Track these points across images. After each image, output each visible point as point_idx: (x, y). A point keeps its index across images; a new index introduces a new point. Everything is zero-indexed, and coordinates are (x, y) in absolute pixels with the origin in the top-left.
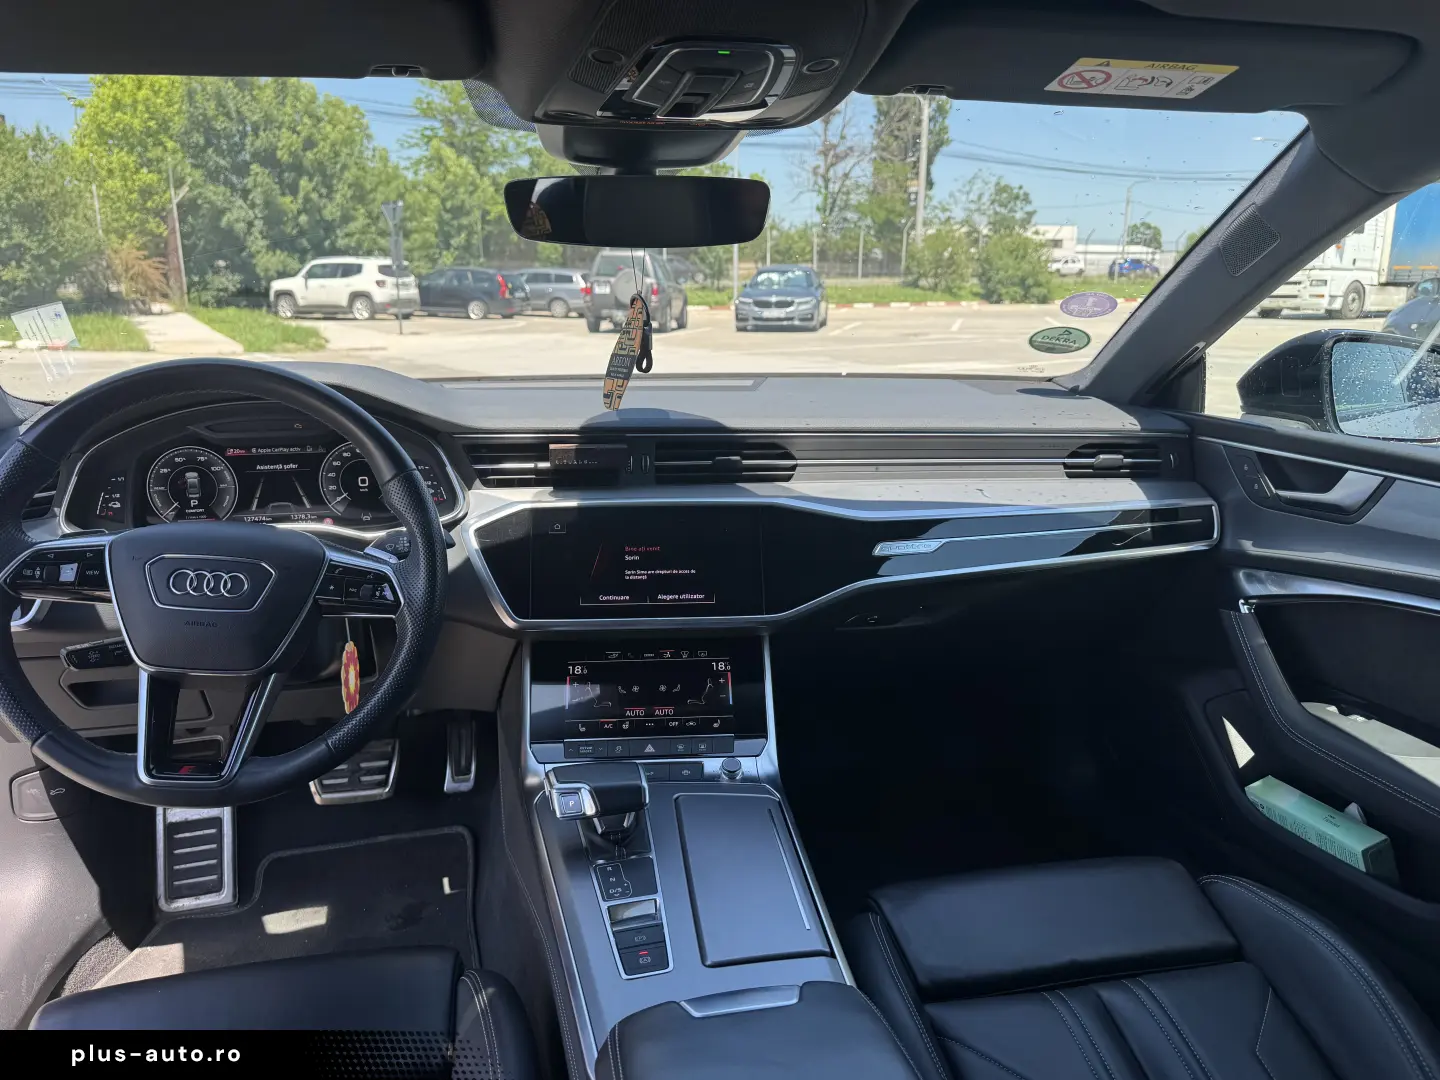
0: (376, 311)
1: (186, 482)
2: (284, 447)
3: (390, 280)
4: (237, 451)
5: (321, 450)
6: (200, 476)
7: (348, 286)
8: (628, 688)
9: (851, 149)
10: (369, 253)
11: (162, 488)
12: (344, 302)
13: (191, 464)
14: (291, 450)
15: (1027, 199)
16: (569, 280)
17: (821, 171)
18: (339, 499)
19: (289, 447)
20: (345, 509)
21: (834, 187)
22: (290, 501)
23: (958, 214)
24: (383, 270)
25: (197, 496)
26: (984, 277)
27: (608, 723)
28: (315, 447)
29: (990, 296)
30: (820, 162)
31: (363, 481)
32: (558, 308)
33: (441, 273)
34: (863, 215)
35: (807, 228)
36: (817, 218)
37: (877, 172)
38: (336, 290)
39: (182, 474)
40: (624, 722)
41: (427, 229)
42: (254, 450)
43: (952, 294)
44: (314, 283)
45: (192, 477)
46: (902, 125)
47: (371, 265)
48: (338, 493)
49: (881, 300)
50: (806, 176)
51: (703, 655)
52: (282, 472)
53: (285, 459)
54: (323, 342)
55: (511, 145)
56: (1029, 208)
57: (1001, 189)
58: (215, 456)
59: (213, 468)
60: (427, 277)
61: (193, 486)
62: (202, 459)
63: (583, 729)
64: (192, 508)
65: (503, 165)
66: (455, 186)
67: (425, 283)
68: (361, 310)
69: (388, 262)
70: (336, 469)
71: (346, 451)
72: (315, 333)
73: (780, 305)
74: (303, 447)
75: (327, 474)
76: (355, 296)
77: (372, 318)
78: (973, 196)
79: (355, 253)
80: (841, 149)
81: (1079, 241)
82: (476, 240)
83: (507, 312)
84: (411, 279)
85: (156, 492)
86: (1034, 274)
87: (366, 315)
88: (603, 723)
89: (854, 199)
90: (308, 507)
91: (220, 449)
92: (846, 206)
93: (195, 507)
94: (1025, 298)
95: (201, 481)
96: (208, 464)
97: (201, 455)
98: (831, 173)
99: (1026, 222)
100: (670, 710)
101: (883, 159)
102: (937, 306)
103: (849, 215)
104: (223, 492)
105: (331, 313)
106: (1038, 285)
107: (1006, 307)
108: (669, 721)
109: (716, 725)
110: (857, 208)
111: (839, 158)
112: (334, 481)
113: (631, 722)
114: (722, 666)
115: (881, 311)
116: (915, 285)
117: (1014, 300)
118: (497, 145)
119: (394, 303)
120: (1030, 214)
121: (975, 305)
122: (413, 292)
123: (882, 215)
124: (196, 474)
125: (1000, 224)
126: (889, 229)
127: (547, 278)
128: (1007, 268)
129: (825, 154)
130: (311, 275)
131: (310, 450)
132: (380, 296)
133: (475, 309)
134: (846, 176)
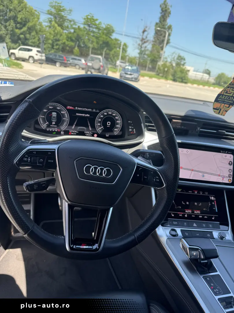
0: (35, 61)
1: (52, 116)
2: (86, 108)
3: (39, 54)
4: (71, 107)
5: (98, 111)
6: (57, 114)
7: (29, 54)
8: (185, 203)
9: (148, 41)
10: (34, 46)
11: (44, 117)
12: (27, 58)
13: (55, 109)
14: (89, 110)
15: (184, 59)
16: (80, 60)
17: (141, 45)
18: (100, 128)
19: (88, 108)
20: (101, 132)
21: (143, 49)
22: (85, 127)
23: (169, 60)
24: (38, 51)
25: (55, 121)
26: (174, 75)
27: (181, 214)
28: (96, 109)
29: (174, 80)
30: (141, 43)
31: (109, 123)
32: (77, 67)
33: (51, 54)
34: (149, 57)
35: (135, 57)
36: (138, 55)
37: (153, 47)
38: (25, 55)
39: (51, 113)
40: (185, 214)
41: (49, 43)
42: (76, 108)
43: (166, 78)
44: (21, 52)
45: (54, 114)
46: (160, 37)
47: (35, 50)
48: (100, 126)
49: (151, 77)
50: (136, 45)
51: (206, 194)
52: (84, 117)
53: (86, 112)
54: (22, 67)
55: (69, 26)
56: (185, 62)
57: (179, 56)
58: (63, 108)
59: (62, 112)
60: (47, 55)
61: (54, 117)
62: (59, 108)
63: (173, 215)
64: (53, 125)
65: (67, 30)
66: (57, 34)
67: (47, 56)
68: (31, 60)
69: (39, 49)
70: (101, 118)
71: (105, 113)
72: (20, 64)
73: (131, 74)
74: (92, 109)
75: (98, 119)
76: (30, 57)
77: (33, 63)
78: (173, 57)
79: (31, 46)
80: (146, 40)
81: (194, 71)
82: (61, 47)
83: (65, 66)
84: (44, 55)
85: (41, 118)
86: (184, 77)
87: (32, 62)
88: (179, 214)
89: (147, 53)
90: (90, 129)
91: (65, 106)
92: (145, 54)
93: (54, 125)
94: (182, 82)
95: (57, 116)
96: (60, 110)
97: (58, 107)
98: (143, 46)
99: (183, 65)
100: (199, 212)
101: (155, 44)
102: (163, 81)
103: (146, 56)
104: (64, 121)
105: (24, 60)
106: (185, 79)
107: (177, 83)
108: (199, 215)
109: (213, 218)
110: (147, 55)
111: (145, 42)
112: (100, 122)
113: (188, 214)
114: (213, 198)
115: (150, 80)
116: (158, 75)
117: (180, 82)
118: (66, 25)
119: (39, 60)
120: (185, 63)
121: (171, 82)
122: (44, 58)
123: (153, 58)
124: (55, 113)
125: (178, 64)
126: (154, 61)
127: (75, 59)
128: (179, 74)
129: (142, 41)
130: (20, 50)
131: (94, 111)
132: (36, 58)
133: (58, 64)
134: (146, 47)
